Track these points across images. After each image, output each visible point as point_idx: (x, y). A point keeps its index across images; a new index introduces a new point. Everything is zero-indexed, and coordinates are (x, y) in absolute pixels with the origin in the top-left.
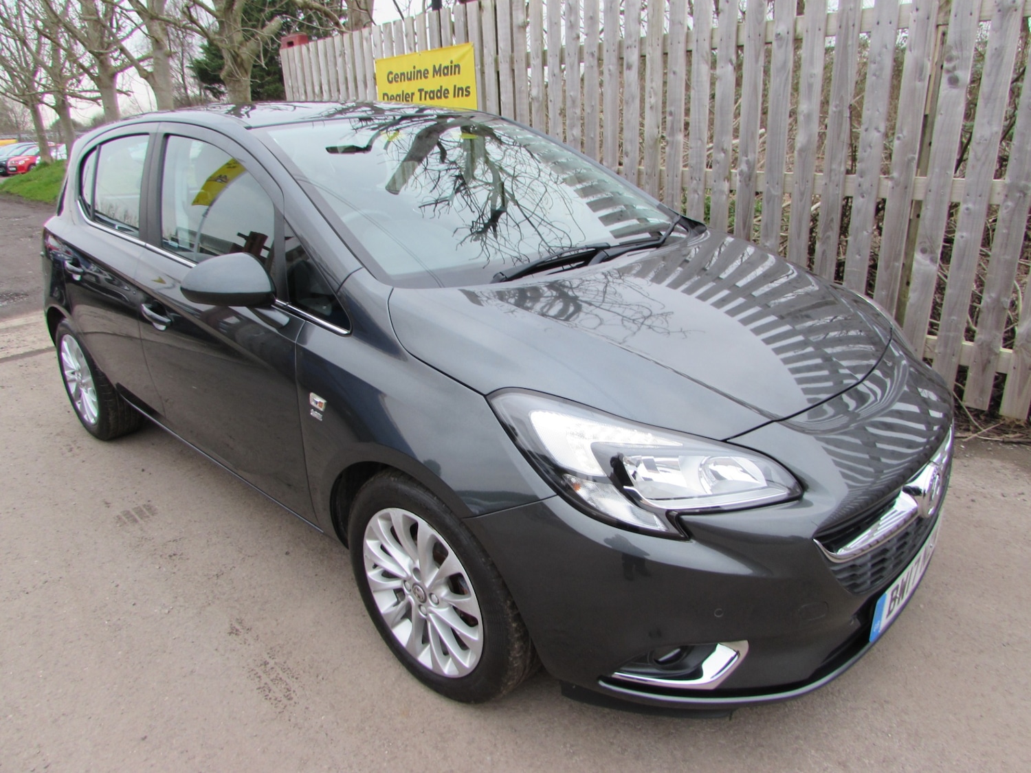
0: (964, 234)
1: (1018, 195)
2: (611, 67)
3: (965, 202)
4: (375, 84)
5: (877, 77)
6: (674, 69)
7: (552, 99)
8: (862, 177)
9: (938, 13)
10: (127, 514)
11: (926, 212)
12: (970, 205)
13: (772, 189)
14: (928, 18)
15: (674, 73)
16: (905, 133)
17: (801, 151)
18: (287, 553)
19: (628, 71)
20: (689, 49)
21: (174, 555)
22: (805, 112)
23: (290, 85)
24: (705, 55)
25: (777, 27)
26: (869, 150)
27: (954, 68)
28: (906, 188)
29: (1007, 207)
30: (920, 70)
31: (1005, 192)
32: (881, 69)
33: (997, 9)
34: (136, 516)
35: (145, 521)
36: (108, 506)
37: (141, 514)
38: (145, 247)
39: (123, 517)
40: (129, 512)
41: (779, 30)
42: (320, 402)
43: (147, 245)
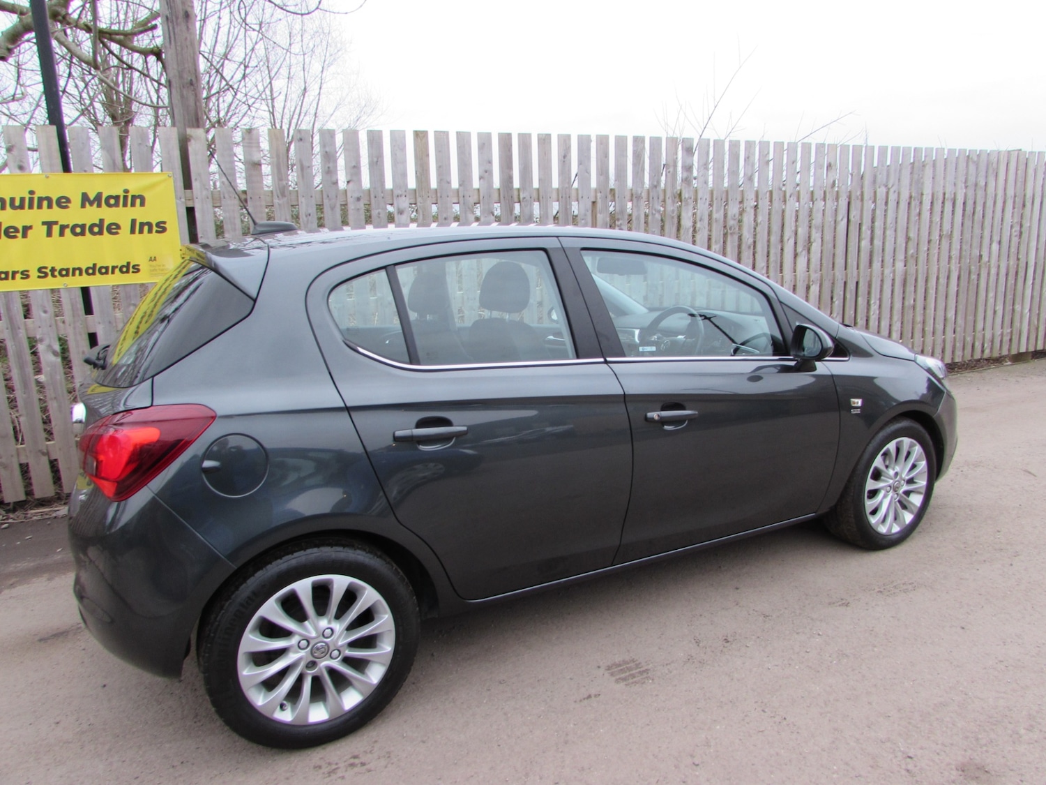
24: (471, 207)
34: (634, 672)
35: (648, 664)
36: (595, 696)
37: (630, 669)
38: (606, 362)
39: (631, 681)
40: (620, 678)
41: (525, 195)
42: (858, 402)
43: (608, 359)
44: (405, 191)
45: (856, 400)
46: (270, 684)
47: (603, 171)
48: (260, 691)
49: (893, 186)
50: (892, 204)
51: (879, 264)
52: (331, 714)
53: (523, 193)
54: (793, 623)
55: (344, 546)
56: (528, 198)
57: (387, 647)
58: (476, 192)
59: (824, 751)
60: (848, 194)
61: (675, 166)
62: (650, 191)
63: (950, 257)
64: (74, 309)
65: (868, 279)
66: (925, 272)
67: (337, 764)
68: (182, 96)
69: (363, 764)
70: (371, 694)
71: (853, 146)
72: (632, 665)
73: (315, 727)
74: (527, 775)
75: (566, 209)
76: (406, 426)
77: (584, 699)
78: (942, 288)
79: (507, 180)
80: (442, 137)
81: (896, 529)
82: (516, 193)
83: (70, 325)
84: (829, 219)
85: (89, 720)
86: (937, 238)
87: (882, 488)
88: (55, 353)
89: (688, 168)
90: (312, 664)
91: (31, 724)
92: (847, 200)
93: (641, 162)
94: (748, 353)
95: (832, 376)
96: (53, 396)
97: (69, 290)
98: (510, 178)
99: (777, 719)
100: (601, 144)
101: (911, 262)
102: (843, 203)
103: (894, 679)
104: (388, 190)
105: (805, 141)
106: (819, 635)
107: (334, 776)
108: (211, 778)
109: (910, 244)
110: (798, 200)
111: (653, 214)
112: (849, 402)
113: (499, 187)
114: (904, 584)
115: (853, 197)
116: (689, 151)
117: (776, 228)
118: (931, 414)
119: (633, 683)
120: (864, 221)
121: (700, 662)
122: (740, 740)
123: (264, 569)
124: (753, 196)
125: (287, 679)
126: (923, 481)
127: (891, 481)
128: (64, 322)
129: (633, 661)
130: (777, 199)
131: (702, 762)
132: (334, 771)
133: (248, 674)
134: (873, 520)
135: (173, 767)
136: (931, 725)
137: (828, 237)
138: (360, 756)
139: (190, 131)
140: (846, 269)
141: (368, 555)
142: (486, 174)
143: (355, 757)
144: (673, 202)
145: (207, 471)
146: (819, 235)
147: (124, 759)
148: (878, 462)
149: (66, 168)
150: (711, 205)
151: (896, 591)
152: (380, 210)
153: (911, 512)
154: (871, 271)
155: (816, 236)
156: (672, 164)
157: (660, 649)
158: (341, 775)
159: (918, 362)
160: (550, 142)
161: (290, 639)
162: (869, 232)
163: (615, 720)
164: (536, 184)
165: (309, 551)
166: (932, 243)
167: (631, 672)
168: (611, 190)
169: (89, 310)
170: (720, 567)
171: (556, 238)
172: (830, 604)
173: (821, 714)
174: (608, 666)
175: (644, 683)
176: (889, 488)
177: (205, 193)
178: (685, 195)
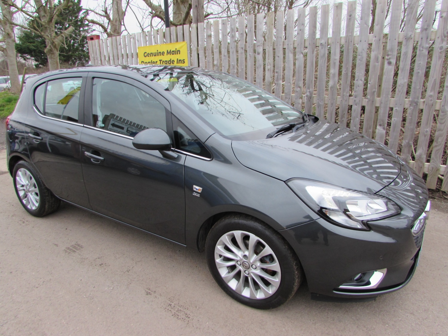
0: (395, 119)
1: (414, 104)
2: (250, 53)
3: (395, 107)
4: (138, 57)
5: (361, 61)
6: (278, 55)
7: (224, 65)
8: (356, 98)
9: (383, 39)
10: (69, 248)
11: (381, 111)
12: (397, 108)
13: (320, 102)
14: (380, 40)
15: (278, 57)
16: (372, 81)
17: (331, 88)
18: (155, 259)
19: (258, 55)
20: (284, 47)
21: (102, 264)
22: (333, 73)
23: (93, 56)
24: (291, 50)
25: (321, 41)
26: (358, 87)
27: (390, 58)
28: (373, 102)
29: (411, 109)
30: (377, 59)
31: (410, 104)
32: (362, 58)
33: (404, 38)
36: (57, 246)
37: (76, 248)
38: (83, 126)
41: (322, 42)
72: (79, 248)
77: (55, 244)
95: (184, 166)
98: (315, 33)
112: (192, 187)
157: (92, 251)
160: (342, 8)
164: (330, 35)
167: (73, 249)
176: (239, 263)
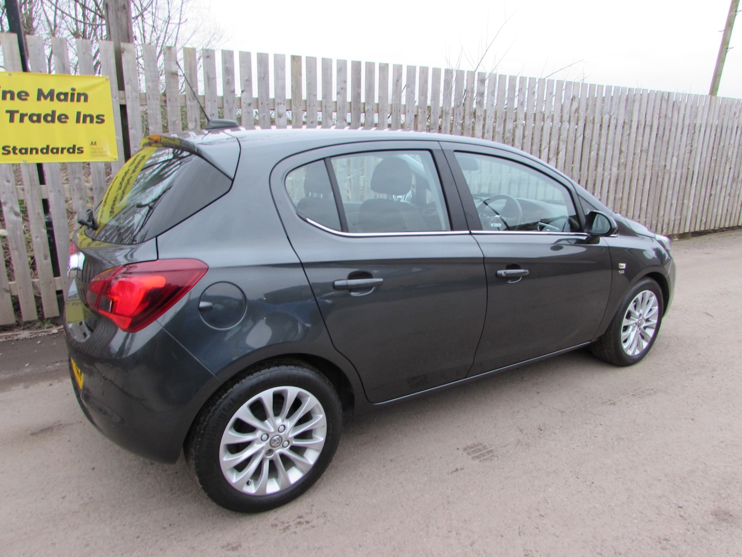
34: (483, 452)
35: (491, 447)
36: (461, 469)
37: (480, 450)
38: (471, 234)
39: (482, 458)
40: (474, 457)
41: (368, 108)
42: (623, 266)
43: (472, 232)
44: (284, 100)
45: (622, 264)
46: (240, 467)
47: (423, 93)
48: (233, 472)
49: (614, 114)
50: (612, 127)
51: (602, 169)
52: (281, 487)
53: (368, 106)
54: (581, 417)
55: (295, 365)
56: (371, 110)
57: (320, 438)
58: (334, 104)
59: (624, 504)
60: (584, 118)
61: (473, 92)
62: (455, 109)
63: (646, 166)
64: (31, 180)
65: (594, 178)
66: (630, 175)
67: (288, 523)
68: (117, 17)
69: (308, 522)
70: (309, 472)
71: (590, 84)
72: (480, 447)
73: (270, 497)
74: (427, 526)
75: (397, 119)
76: (341, 278)
77: (454, 472)
78: (640, 187)
79: (357, 96)
80: (311, 61)
81: (637, 352)
82: (362, 106)
83: (28, 192)
84: (572, 135)
85: (88, 494)
86: (639, 152)
87: (631, 325)
88: (16, 214)
89: (481, 94)
90: (270, 452)
91: (43, 499)
92: (584, 122)
93: (450, 87)
94: (552, 230)
95: (609, 247)
96: (15, 246)
97: (27, 165)
98: (359, 95)
99: (588, 483)
100: (423, 73)
101: (622, 167)
102: (581, 124)
103: (657, 454)
104: (271, 99)
105: (550, 78)
106: (601, 424)
107: (288, 532)
108: (196, 536)
109: (622, 154)
110: (552, 121)
111: (456, 127)
112: (618, 266)
113: (350, 101)
114: (648, 390)
115: (588, 121)
116: (482, 81)
117: (536, 140)
118: (664, 274)
119: (484, 460)
120: (594, 138)
121: (526, 445)
122: (567, 498)
123: (240, 382)
124: (523, 116)
125: (252, 463)
126: (655, 319)
127: (637, 320)
128: (23, 190)
129: (480, 444)
130: (539, 119)
131: (546, 514)
132: (287, 528)
133: (227, 460)
134: (625, 346)
135: (164, 528)
136: (689, 485)
137: (570, 148)
138: (304, 516)
139: (123, 45)
140: (580, 171)
141: (312, 372)
142: (342, 91)
143: (300, 517)
144: (470, 118)
145: (202, 310)
146: (564, 146)
147: (124, 523)
148: (631, 307)
149: (25, 69)
150: (495, 122)
151: (644, 394)
152: (265, 114)
153: (647, 341)
154: (596, 173)
155: (562, 147)
156: (470, 90)
157: (496, 435)
158: (293, 531)
159: (656, 238)
160: (388, 70)
161: (255, 434)
162: (596, 146)
163: (479, 486)
164: (376, 101)
165: (272, 369)
166: (636, 155)
167: (481, 452)
168: (428, 107)
169: (42, 181)
170: (523, 378)
171: (437, 143)
172: (602, 403)
173: (616, 479)
174: (464, 448)
175: (492, 460)
176: (635, 325)
177: (134, 94)
178: (478, 113)
